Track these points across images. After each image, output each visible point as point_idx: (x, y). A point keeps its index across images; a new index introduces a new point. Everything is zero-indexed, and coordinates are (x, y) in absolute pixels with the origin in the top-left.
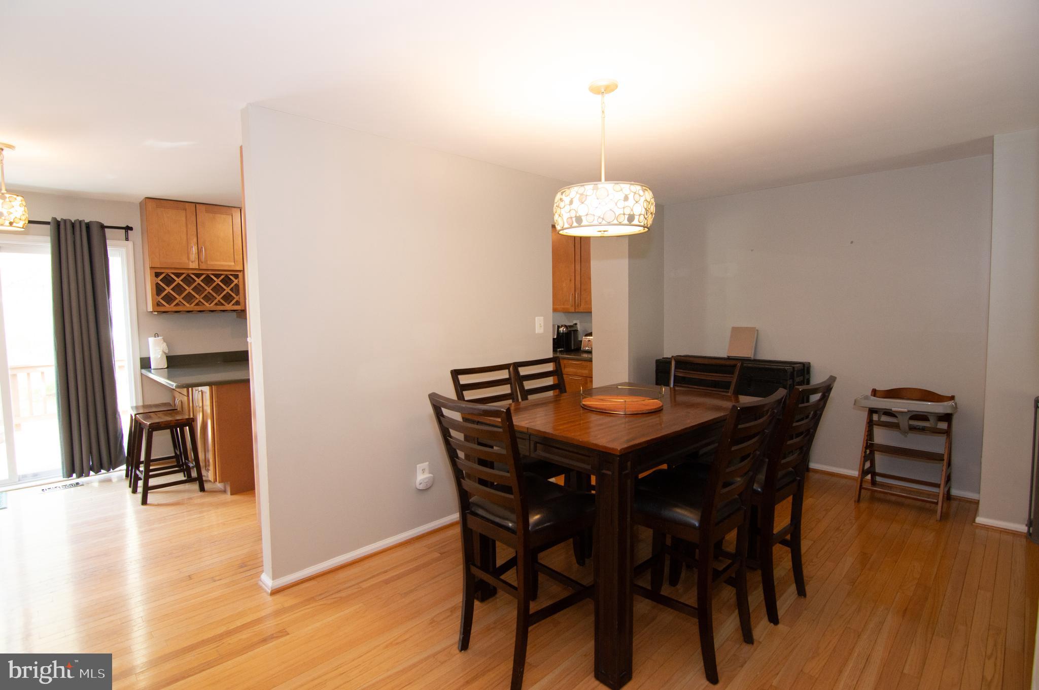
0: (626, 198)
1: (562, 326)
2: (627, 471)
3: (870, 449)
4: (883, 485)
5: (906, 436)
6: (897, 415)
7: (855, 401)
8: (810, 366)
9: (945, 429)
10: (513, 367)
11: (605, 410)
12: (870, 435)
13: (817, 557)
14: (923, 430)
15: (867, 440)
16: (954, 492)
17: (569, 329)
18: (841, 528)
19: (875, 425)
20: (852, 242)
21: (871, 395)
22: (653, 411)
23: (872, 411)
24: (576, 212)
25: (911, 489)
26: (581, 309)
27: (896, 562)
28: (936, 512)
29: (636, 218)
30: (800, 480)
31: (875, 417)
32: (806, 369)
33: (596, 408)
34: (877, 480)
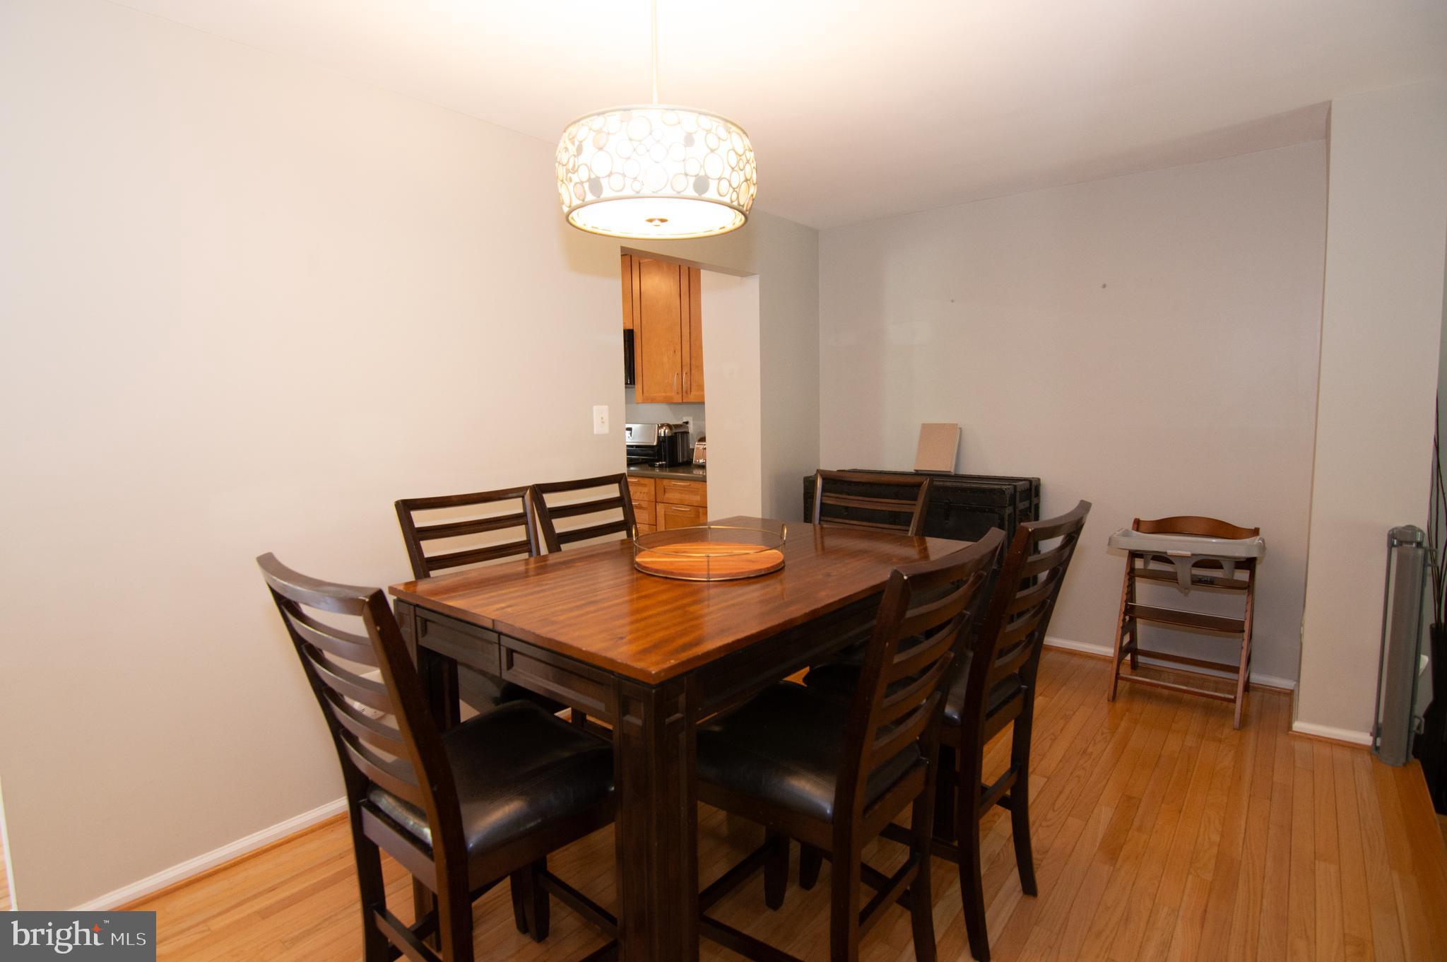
0: (689, 140)
1: (662, 426)
2: (678, 716)
3: (1131, 613)
4: (1148, 671)
5: (1186, 595)
6: (1174, 562)
7: (1110, 539)
8: (1040, 484)
9: (1245, 582)
10: (531, 493)
11: (672, 573)
12: (1130, 593)
13: (1053, 810)
14: (1210, 582)
15: (1126, 601)
16: (1256, 678)
17: (674, 431)
18: (1090, 750)
19: (1139, 576)
20: (1104, 286)
21: (1133, 529)
22: (763, 573)
23: (1134, 555)
24: (590, 170)
25: (1190, 674)
26: (692, 397)
27: (1180, 812)
28: (1233, 713)
29: (713, 185)
30: (1027, 690)
31: (1139, 564)
32: (1033, 489)
33: (657, 571)
34: (1139, 661)
